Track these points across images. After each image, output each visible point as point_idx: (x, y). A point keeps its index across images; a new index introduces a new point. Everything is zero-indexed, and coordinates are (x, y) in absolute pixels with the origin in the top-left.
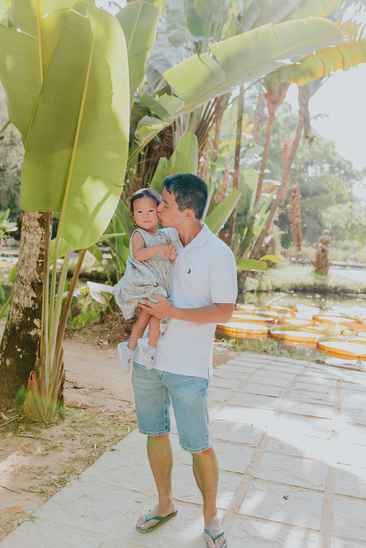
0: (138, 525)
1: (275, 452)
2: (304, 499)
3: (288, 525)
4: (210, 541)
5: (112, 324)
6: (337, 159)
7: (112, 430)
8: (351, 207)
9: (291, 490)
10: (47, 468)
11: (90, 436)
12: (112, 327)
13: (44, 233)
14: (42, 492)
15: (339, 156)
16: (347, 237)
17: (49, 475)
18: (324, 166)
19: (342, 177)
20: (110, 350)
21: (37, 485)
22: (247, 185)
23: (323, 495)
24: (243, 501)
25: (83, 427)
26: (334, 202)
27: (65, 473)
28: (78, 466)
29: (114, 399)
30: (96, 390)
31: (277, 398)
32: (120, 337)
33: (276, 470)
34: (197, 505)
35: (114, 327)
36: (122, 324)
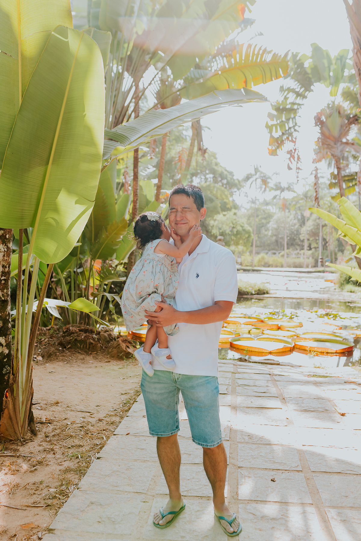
0: (156, 522)
1: (247, 442)
2: (288, 479)
3: (284, 503)
4: (227, 525)
5: (41, 339)
6: (219, 169)
7: (88, 440)
8: (235, 214)
9: (274, 473)
10: (41, 483)
11: (69, 448)
12: (42, 342)
13: (6, 250)
14: (48, 506)
15: (221, 166)
16: (232, 242)
17: (46, 489)
18: (208, 176)
19: (225, 186)
20: (47, 365)
21: (39, 500)
22: (146, 196)
23: (303, 474)
24: (238, 488)
25: (58, 440)
26: (220, 210)
27: (62, 485)
28: (70, 476)
29: (73, 411)
30: (52, 405)
31: (227, 395)
32: (55, 351)
33: (255, 458)
34: (199, 497)
35: (43, 342)
36: (51, 338)
